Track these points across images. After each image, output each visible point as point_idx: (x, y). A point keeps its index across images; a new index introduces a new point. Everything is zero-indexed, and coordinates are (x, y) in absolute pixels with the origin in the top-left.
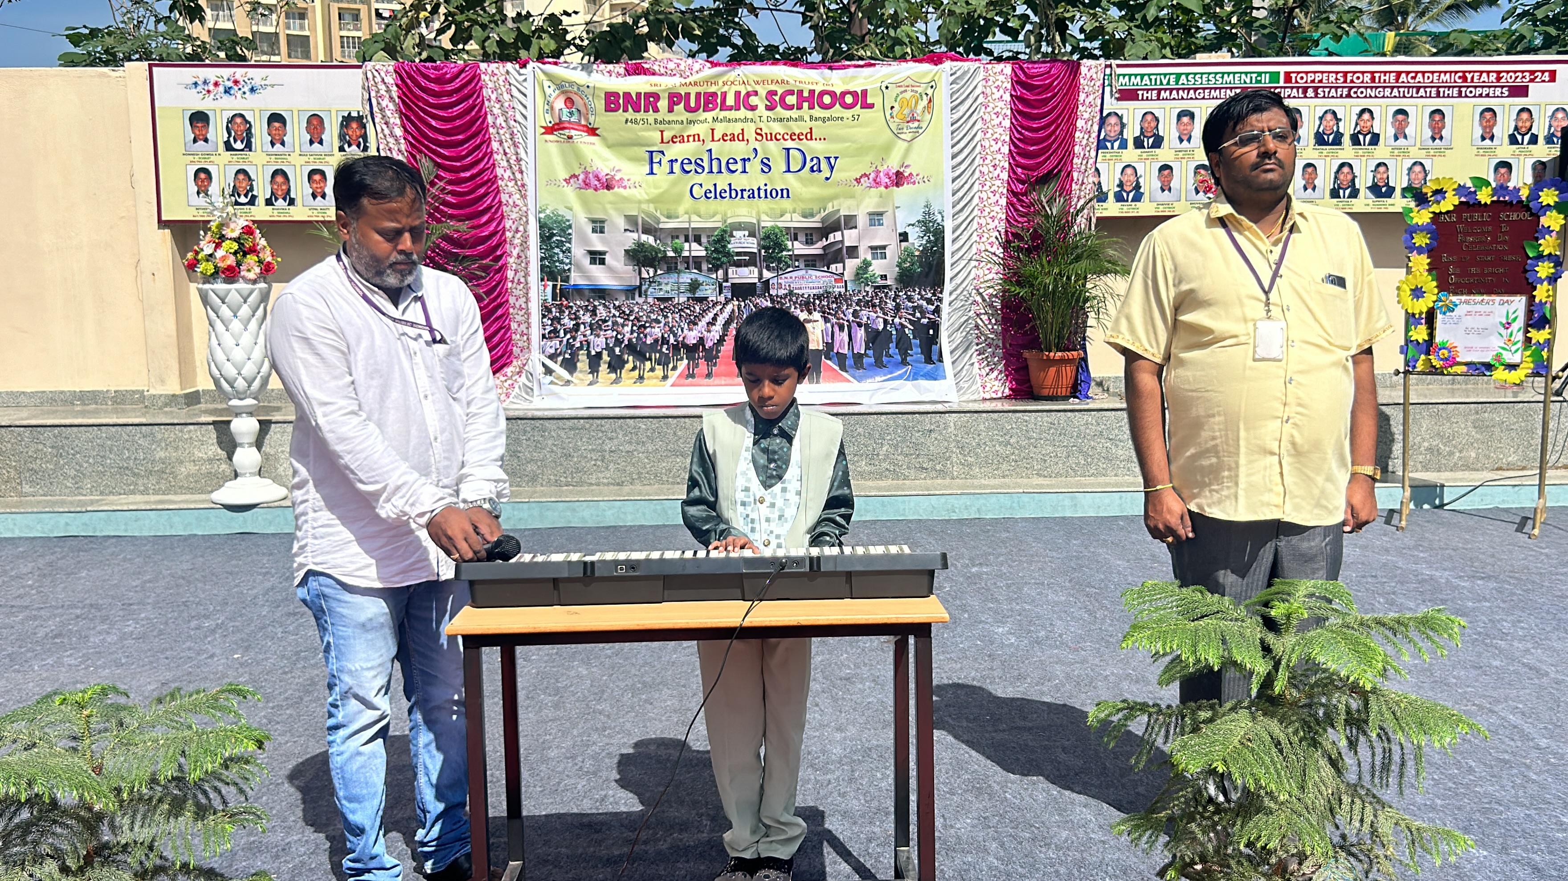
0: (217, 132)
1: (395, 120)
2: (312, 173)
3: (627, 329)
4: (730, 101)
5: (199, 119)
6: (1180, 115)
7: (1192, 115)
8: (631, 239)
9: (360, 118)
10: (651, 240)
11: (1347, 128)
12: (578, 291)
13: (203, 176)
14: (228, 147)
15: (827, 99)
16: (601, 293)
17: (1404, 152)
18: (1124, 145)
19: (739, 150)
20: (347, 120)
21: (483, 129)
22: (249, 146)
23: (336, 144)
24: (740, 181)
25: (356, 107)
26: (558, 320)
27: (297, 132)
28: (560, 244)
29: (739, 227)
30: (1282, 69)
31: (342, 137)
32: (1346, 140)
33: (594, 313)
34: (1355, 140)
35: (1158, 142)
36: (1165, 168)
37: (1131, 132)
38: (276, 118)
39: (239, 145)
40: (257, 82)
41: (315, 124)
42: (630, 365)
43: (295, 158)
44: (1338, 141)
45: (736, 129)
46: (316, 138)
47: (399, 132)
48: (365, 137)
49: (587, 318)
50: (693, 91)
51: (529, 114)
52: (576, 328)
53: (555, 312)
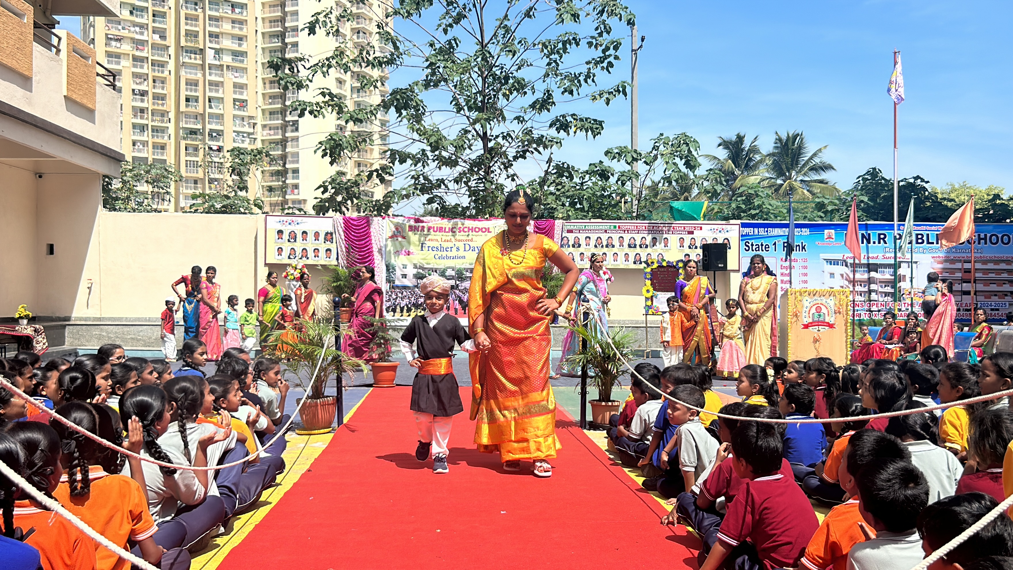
0: (286, 236)
1: (342, 233)
2: (315, 249)
3: (413, 299)
4: (447, 230)
5: (280, 232)
6: (586, 238)
7: (590, 238)
8: (415, 271)
9: (331, 234)
10: (421, 271)
11: (638, 243)
12: (398, 287)
13: (280, 250)
14: (289, 241)
15: (477, 230)
16: (405, 287)
17: (656, 250)
18: (569, 246)
19: (450, 245)
20: (327, 234)
21: (369, 236)
22: (295, 241)
23: (323, 241)
24: (449, 254)
25: (330, 230)
26: (391, 296)
27: (311, 237)
28: (392, 272)
29: (449, 268)
30: (617, 225)
31: (325, 239)
32: (638, 247)
33: (402, 294)
34: (641, 246)
35: (579, 246)
36: (582, 254)
37: (571, 243)
38: (304, 233)
39: (292, 240)
40: (299, 221)
41: (317, 235)
42: (413, 310)
43: (310, 245)
44: (635, 246)
45: (448, 238)
46: (317, 239)
47: (343, 237)
48: (332, 239)
49: (400, 295)
50: (436, 226)
51: (384, 232)
52: (397, 298)
53: (390, 293)
